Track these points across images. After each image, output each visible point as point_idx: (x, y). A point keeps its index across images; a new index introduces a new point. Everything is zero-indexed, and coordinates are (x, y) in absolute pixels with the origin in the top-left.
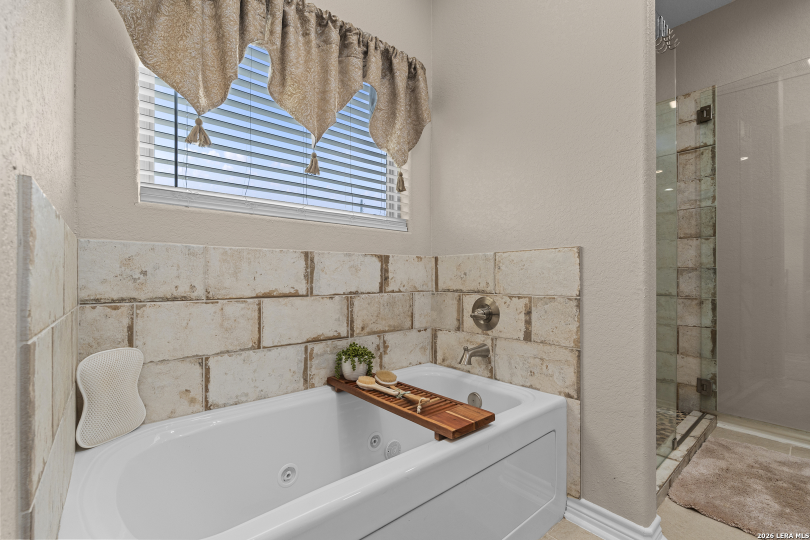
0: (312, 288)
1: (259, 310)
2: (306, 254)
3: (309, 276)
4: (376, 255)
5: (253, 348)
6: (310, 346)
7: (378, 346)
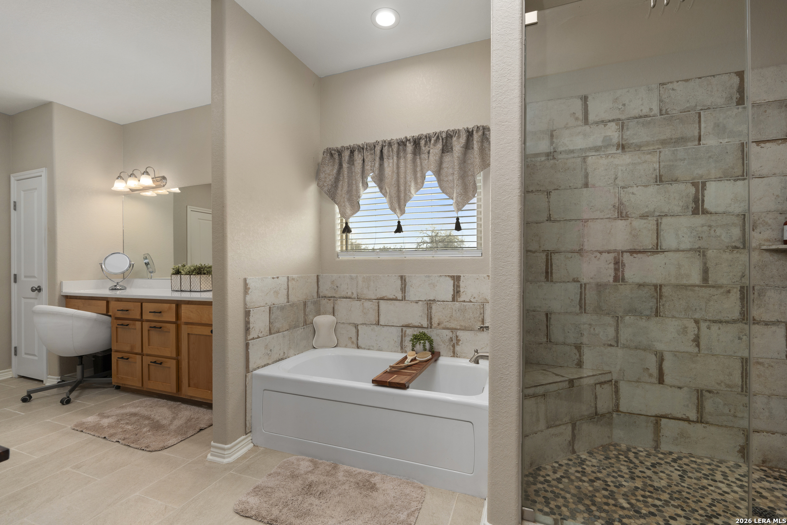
0: (405, 296)
1: (378, 306)
2: (401, 277)
3: (403, 289)
4: (449, 276)
5: (375, 324)
6: (404, 329)
7: (451, 338)
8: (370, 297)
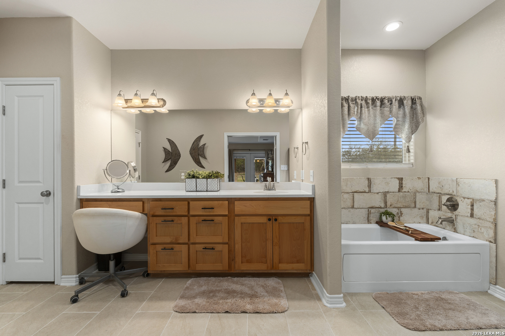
0: (370, 190)
1: (353, 196)
2: (368, 179)
3: (369, 186)
4: (396, 178)
5: (351, 208)
6: (370, 209)
7: (398, 213)
8: (347, 192)
